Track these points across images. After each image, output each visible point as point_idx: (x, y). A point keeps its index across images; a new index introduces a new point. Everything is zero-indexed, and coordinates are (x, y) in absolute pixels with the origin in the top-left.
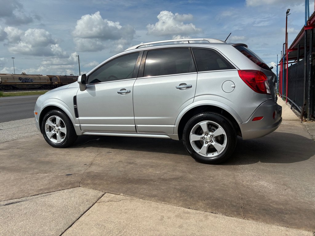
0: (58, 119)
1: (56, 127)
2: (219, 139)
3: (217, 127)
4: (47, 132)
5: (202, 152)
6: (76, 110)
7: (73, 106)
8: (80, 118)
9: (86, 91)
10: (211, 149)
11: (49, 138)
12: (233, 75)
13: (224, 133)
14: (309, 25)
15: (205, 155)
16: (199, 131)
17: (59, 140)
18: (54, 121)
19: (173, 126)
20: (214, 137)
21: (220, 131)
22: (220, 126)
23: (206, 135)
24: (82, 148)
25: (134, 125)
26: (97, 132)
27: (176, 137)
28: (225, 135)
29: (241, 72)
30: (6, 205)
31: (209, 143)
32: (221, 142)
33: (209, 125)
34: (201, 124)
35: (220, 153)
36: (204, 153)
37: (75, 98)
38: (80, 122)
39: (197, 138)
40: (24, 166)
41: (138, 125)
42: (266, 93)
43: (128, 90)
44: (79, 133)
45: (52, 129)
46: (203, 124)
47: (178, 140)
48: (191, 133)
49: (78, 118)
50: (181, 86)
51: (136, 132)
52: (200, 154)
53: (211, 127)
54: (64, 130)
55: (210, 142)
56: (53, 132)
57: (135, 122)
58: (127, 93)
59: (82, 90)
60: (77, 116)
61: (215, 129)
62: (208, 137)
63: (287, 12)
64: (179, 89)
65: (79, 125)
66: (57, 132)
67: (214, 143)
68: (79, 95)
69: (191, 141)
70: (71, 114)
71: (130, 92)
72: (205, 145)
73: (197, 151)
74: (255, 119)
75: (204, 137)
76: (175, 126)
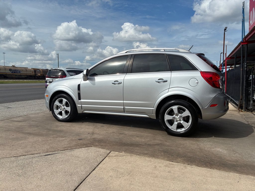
0: (65, 100)
1: (62, 106)
2: (186, 119)
3: (184, 111)
4: (55, 110)
5: (173, 128)
6: (79, 95)
7: (77, 91)
8: (82, 100)
9: (88, 81)
10: (180, 126)
11: (56, 114)
12: (197, 74)
13: (190, 115)
14: (244, 41)
15: (175, 130)
16: (171, 113)
17: (64, 116)
18: (61, 102)
19: (152, 108)
20: (182, 117)
21: (187, 113)
22: (187, 110)
23: (176, 115)
24: (81, 123)
25: (123, 107)
26: (94, 111)
27: (154, 116)
28: (190, 116)
29: (202, 73)
30: (45, 155)
31: (178, 122)
32: (187, 121)
33: (179, 109)
34: (173, 108)
35: (187, 129)
36: (174, 129)
37: (79, 86)
38: (82, 103)
39: (170, 117)
40: (44, 133)
41: (126, 107)
42: (219, 88)
43: (119, 81)
44: (80, 111)
45: (59, 108)
46: (175, 108)
47: (156, 119)
48: (166, 114)
49: (80, 101)
50: (159, 81)
51: (124, 112)
52: (172, 129)
53: (181, 111)
54: (69, 109)
55: (179, 120)
56: (59, 110)
57: (123, 105)
58: (119, 83)
59: (84, 80)
60: (80, 98)
61: (183, 112)
62: (177, 117)
63: (225, 30)
64: (158, 83)
65: (81, 105)
66: (63, 110)
67: (182, 122)
68: (82, 84)
69: (165, 120)
70: (75, 97)
71: (121, 83)
72: (176, 123)
73: (170, 127)
74: (212, 106)
75: (175, 117)
76: (154, 109)
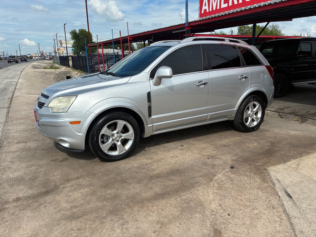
0: (121, 123)
1: (116, 135)
4: (102, 144)
6: (150, 108)
7: (146, 104)
8: (153, 117)
9: (160, 86)
11: (106, 152)
27: (232, 117)
31: (252, 117)
35: (258, 122)
37: (149, 94)
38: (153, 121)
41: (209, 114)
43: (205, 82)
44: (147, 134)
48: (245, 113)
49: (151, 118)
50: (241, 78)
57: (207, 111)
58: (205, 84)
59: (156, 85)
60: (150, 115)
65: (151, 125)
66: (118, 141)
70: (143, 112)
71: (207, 83)
75: (250, 114)
76: (235, 109)
